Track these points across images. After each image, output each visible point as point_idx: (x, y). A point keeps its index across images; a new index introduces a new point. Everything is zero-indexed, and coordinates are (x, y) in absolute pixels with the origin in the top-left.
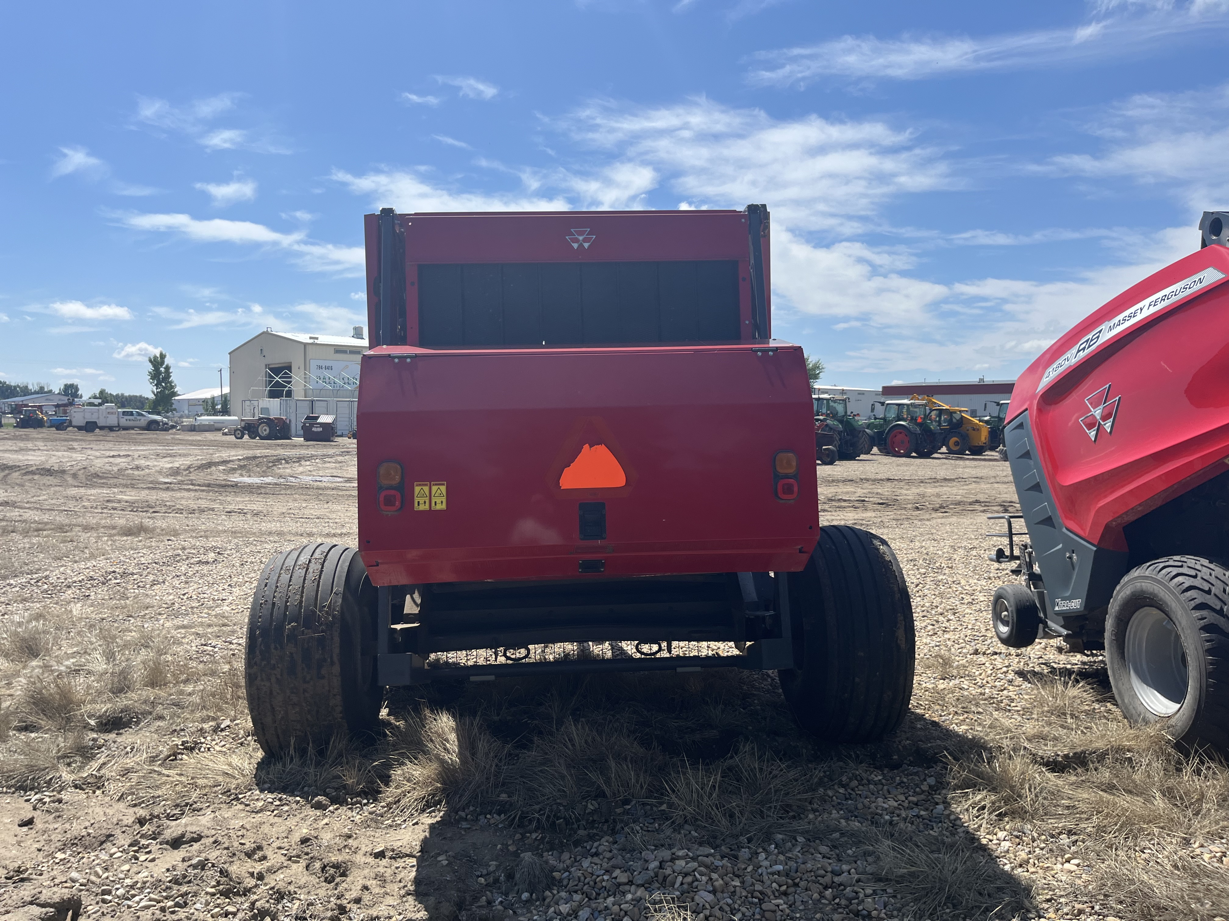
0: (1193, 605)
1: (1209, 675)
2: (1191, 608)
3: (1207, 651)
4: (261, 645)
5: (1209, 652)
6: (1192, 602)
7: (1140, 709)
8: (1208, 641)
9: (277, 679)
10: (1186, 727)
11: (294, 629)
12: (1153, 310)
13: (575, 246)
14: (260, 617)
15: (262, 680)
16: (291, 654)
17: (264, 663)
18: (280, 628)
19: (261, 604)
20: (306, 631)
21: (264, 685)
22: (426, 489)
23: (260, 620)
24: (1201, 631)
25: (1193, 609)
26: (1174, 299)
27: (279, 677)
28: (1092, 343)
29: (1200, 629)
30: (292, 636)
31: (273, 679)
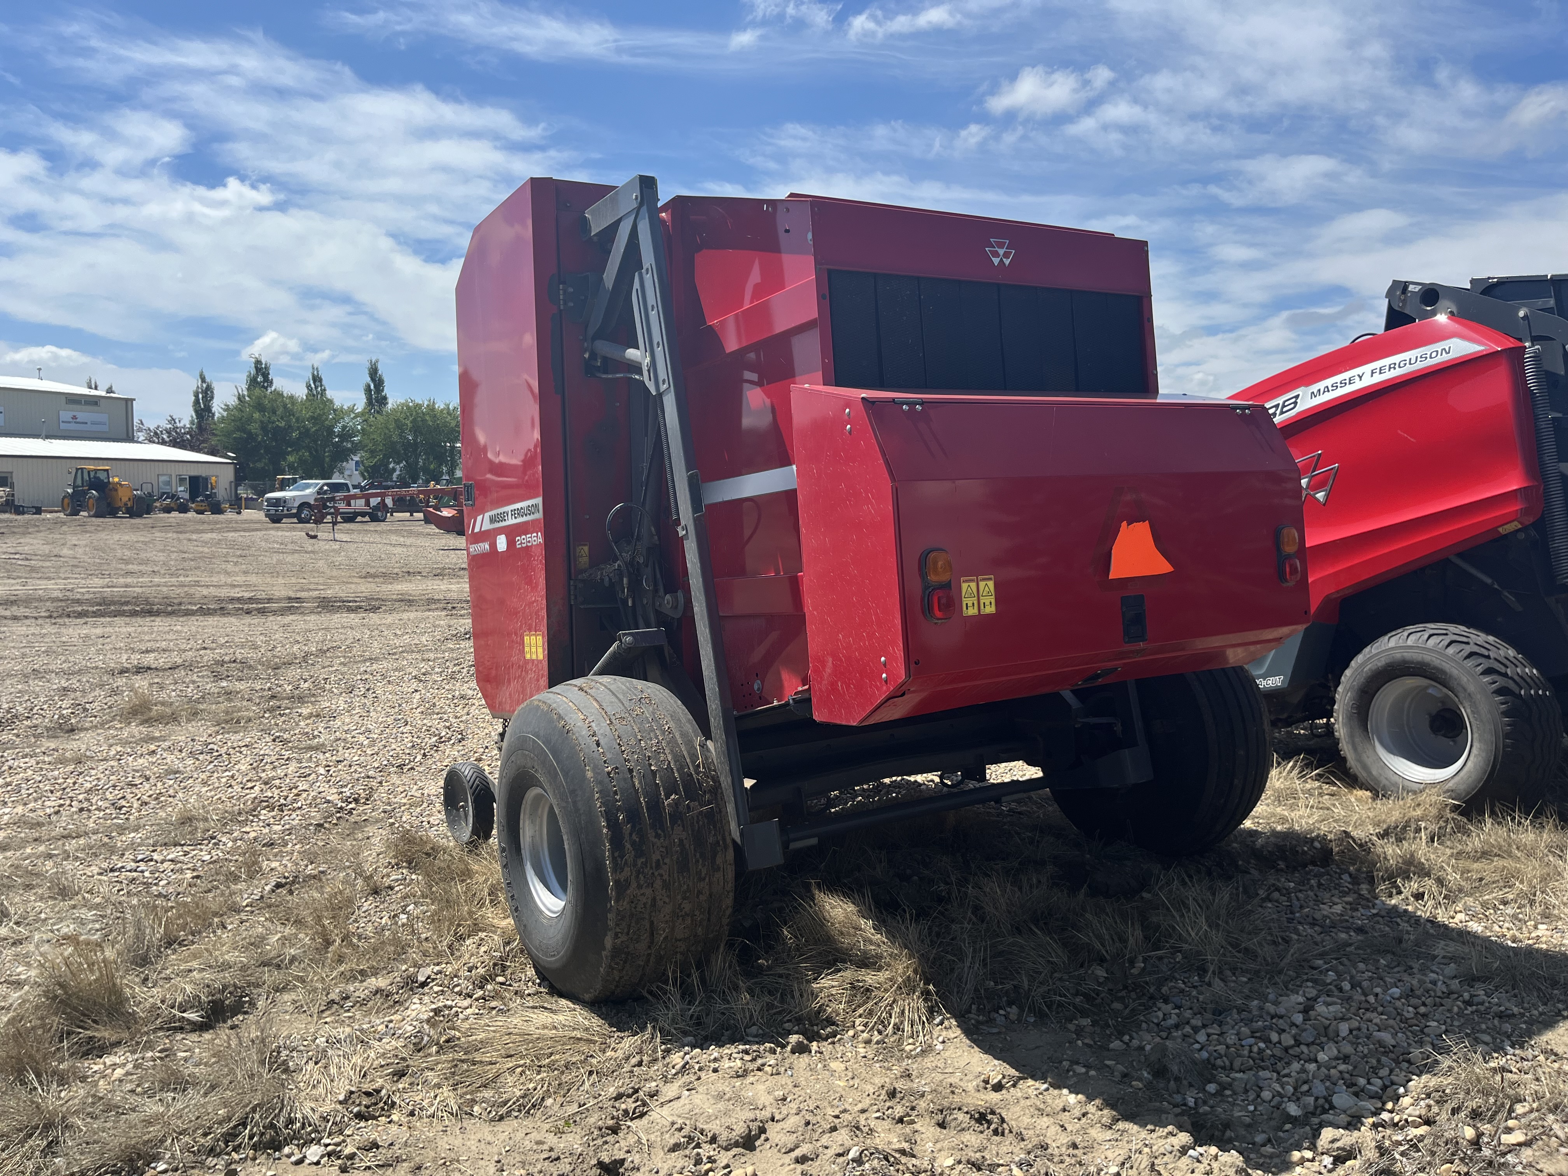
0: (1481, 671)
1: (1507, 736)
2: (1479, 673)
3: (1502, 713)
4: (631, 834)
5: (1505, 714)
6: (1479, 668)
7: (1395, 778)
8: (1503, 704)
9: (664, 881)
10: (1473, 790)
11: (676, 804)
12: (1378, 378)
13: (996, 261)
14: (616, 793)
15: (640, 887)
16: (681, 840)
17: (640, 861)
18: (655, 805)
19: (609, 773)
20: (692, 804)
21: (643, 894)
22: (973, 585)
23: (618, 797)
24: (1494, 695)
25: (1482, 674)
26: (1408, 369)
27: (666, 877)
28: (1285, 409)
29: (1493, 693)
30: (677, 816)
31: (658, 883)
